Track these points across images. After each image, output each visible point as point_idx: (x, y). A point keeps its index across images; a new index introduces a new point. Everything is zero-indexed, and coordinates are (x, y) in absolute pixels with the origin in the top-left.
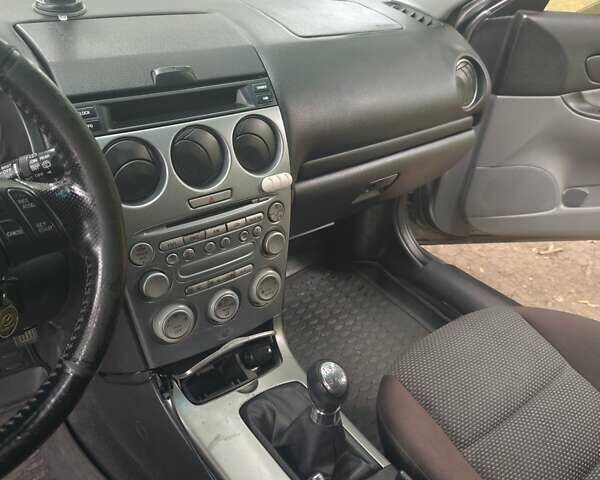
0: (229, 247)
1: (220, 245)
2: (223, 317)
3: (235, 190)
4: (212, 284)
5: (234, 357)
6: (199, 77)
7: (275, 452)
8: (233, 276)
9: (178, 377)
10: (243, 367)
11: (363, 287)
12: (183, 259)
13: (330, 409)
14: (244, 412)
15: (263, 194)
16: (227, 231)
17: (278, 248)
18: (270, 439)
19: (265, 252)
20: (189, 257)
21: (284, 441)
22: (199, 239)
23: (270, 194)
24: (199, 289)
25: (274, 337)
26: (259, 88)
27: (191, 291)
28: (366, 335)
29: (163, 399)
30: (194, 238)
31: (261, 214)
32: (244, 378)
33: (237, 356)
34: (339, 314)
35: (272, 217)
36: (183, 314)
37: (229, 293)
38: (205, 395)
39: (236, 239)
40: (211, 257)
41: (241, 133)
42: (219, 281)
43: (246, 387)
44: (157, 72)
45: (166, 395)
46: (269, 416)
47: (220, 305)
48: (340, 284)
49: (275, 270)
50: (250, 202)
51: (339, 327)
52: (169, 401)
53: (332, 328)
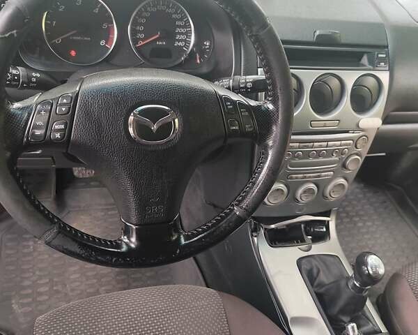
0: (324, 157)
1: (319, 154)
2: (305, 200)
3: (341, 122)
4: (305, 177)
5: (301, 226)
6: (343, 41)
7: (315, 295)
8: (319, 176)
9: (264, 226)
10: (304, 233)
11: (385, 202)
12: (294, 157)
13: (364, 284)
14: (300, 262)
15: (358, 128)
16: (327, 147)
17: (354, 167)
18: (312, 285)
19: (344, 166)
20: (298, 157)
21: (322, 290)
22: (308, 147)
23: (362, 130)
24: (297, 178)
25: (328, 222)
26: (380, 56)
27: (291, 178)
28: (378, 236)
29: (252, 236)
30: (305, 146)
31: (351, 142)
32: (303, 241)
33: (303, 226)
34: (363, 215)
35: (358, 146)
36: (282, 190)
37: (312, 186)
38: (277, 243)
39: (330, 153)
40: (311, 160)
41: (358, 85)
42: (310, 177)
43: (303, 247)
44: (318, 33)
45: (254, 234)
46: (315, 271)
47: (305, 192)
48: (369, 195)
49: (346, 179)
50: (347, 132)
51: (360, 224)
52: (255, 239)
53: (355, 223)
